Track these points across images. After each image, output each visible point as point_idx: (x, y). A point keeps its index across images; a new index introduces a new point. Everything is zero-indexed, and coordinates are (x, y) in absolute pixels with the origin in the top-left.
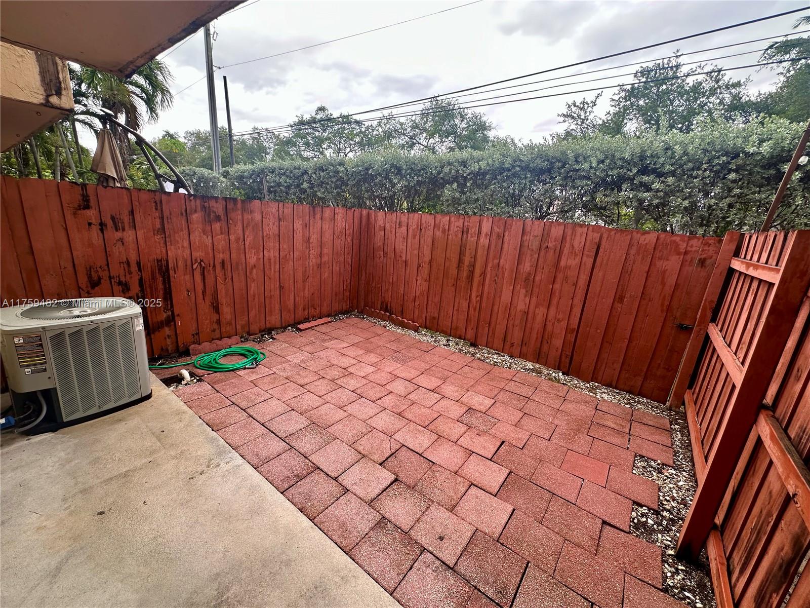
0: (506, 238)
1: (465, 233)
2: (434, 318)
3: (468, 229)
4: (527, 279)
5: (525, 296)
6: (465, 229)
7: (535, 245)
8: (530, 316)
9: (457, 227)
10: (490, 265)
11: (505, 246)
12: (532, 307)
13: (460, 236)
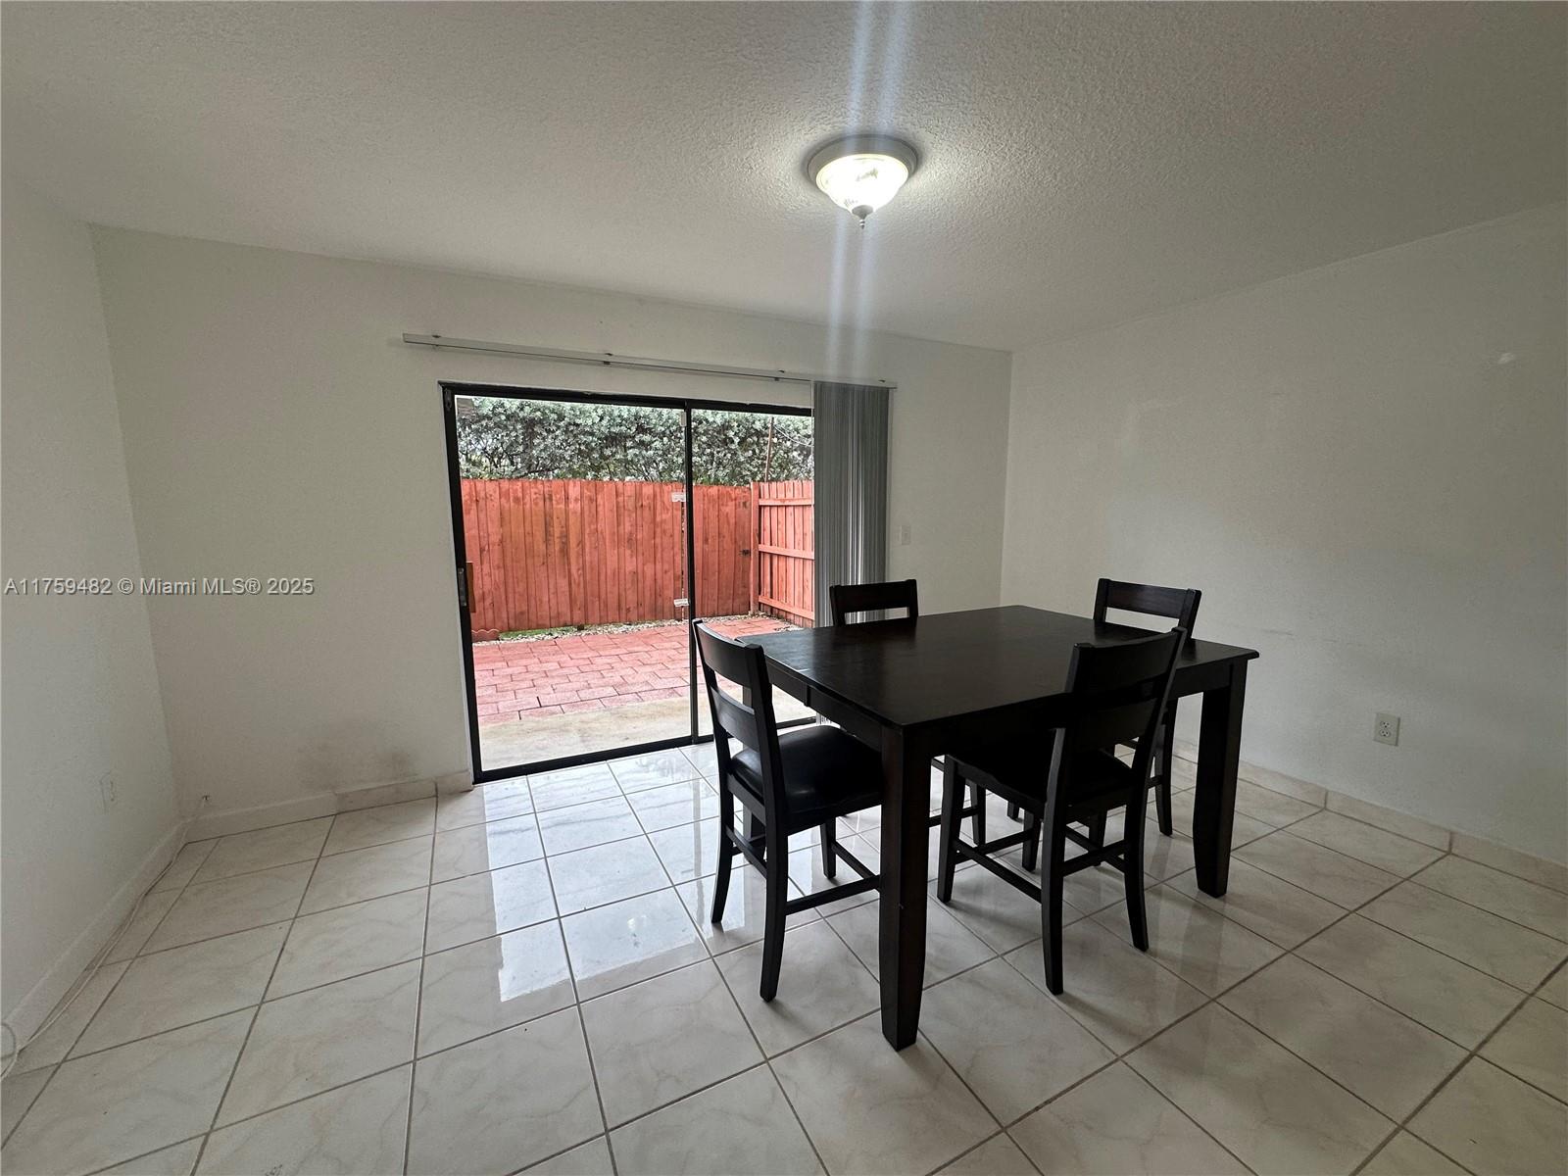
0: (600, 501)
1: (547, 500)
2: (522, 613)
3: (551, 496)
4: (630, 540)
5: (632, 556)
6: (547, 496)
7: (630, 505)
8: (640, 577)
9: (536, 493)
10: (587, 531)
11: (600, 509)
12: (640, 566)
13: (541, 503)
